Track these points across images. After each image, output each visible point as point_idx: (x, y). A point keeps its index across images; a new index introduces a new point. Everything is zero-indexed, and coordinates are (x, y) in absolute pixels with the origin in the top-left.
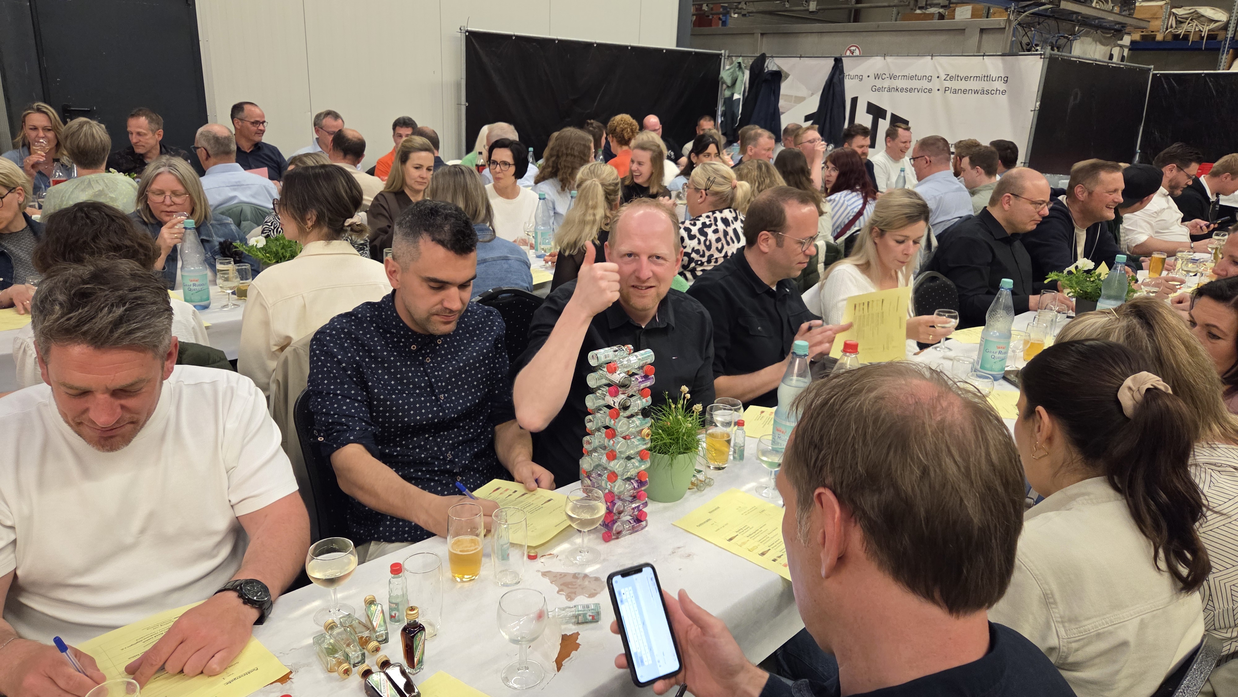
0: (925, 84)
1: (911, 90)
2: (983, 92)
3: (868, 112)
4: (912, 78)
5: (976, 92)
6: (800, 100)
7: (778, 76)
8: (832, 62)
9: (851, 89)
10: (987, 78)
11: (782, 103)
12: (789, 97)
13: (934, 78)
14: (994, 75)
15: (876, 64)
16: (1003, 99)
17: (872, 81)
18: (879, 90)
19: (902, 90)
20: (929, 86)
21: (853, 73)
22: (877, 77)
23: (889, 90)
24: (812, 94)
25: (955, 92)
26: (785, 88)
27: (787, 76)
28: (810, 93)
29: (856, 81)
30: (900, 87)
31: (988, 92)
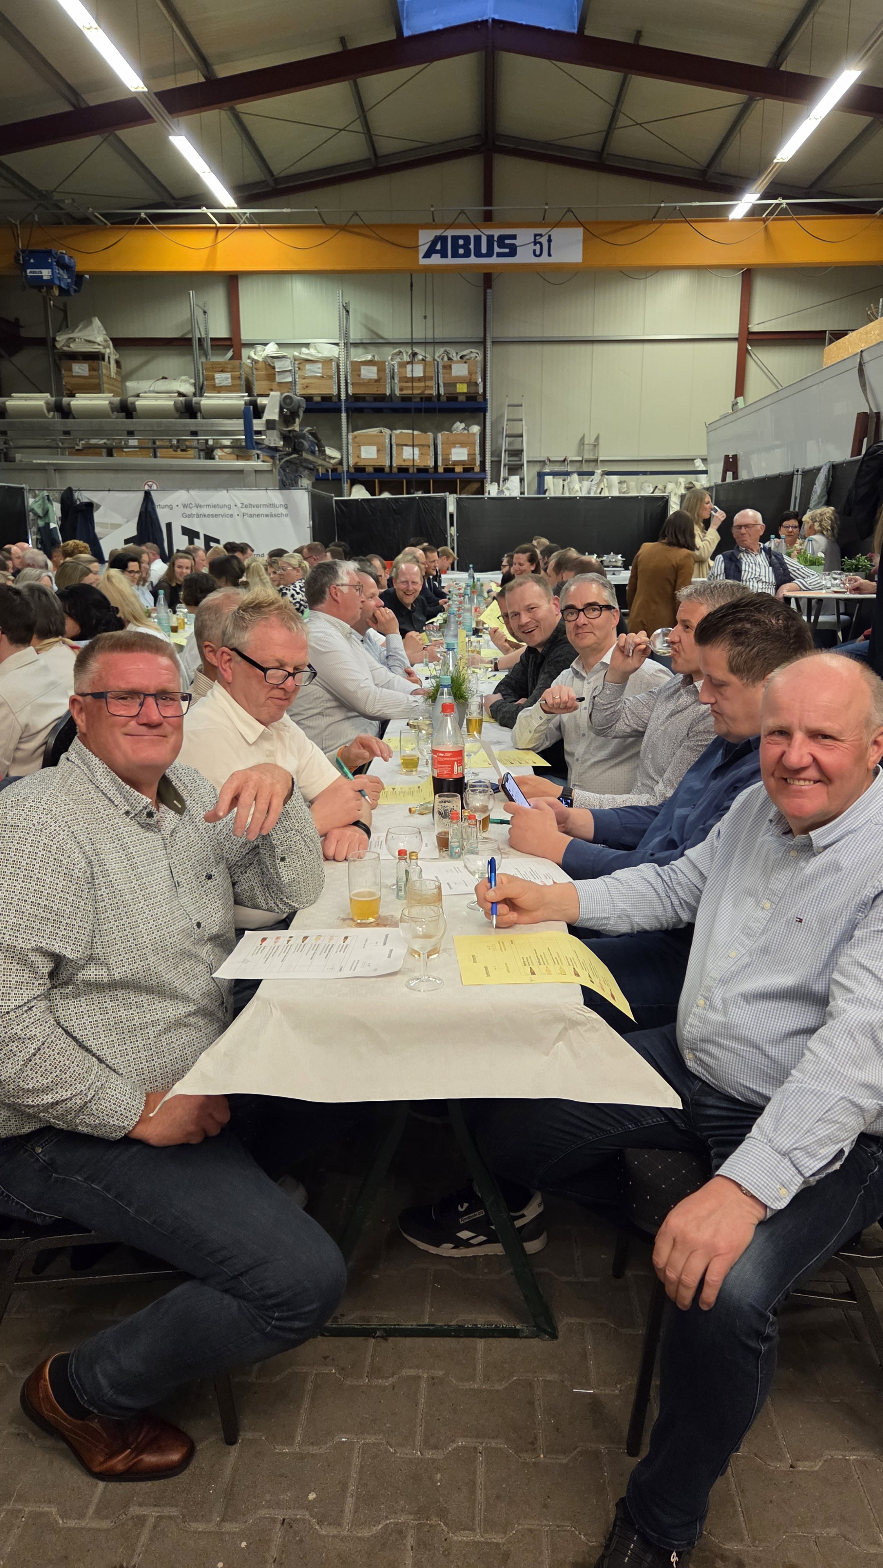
0: (226, 511)
1: (216, 516)
2: (272, 516)
3: (184, 533)
4: (215, 506)
5: (267, 516)
6: (117, 526)
7: (90, 507)
8: (142, 494)
9: (163, 517)
10: (273, 505)
11: (97, 530)
12: (104, 525)
13: (233, 506)
14: (277, 503)
15: (181, 496)
16: (287, 520)
18: (189, 516)
19: (209, 516)
20: (230, 512)
21: (163, 503)
22: (185, 506)
23: (198, 516)
24: (128, 522)
25: (251, 516)
26: (98, 516)
27: (98, 507)
28: (126, 520)
29: (167, 510)
30: (206, 513)
31: (275, 516)
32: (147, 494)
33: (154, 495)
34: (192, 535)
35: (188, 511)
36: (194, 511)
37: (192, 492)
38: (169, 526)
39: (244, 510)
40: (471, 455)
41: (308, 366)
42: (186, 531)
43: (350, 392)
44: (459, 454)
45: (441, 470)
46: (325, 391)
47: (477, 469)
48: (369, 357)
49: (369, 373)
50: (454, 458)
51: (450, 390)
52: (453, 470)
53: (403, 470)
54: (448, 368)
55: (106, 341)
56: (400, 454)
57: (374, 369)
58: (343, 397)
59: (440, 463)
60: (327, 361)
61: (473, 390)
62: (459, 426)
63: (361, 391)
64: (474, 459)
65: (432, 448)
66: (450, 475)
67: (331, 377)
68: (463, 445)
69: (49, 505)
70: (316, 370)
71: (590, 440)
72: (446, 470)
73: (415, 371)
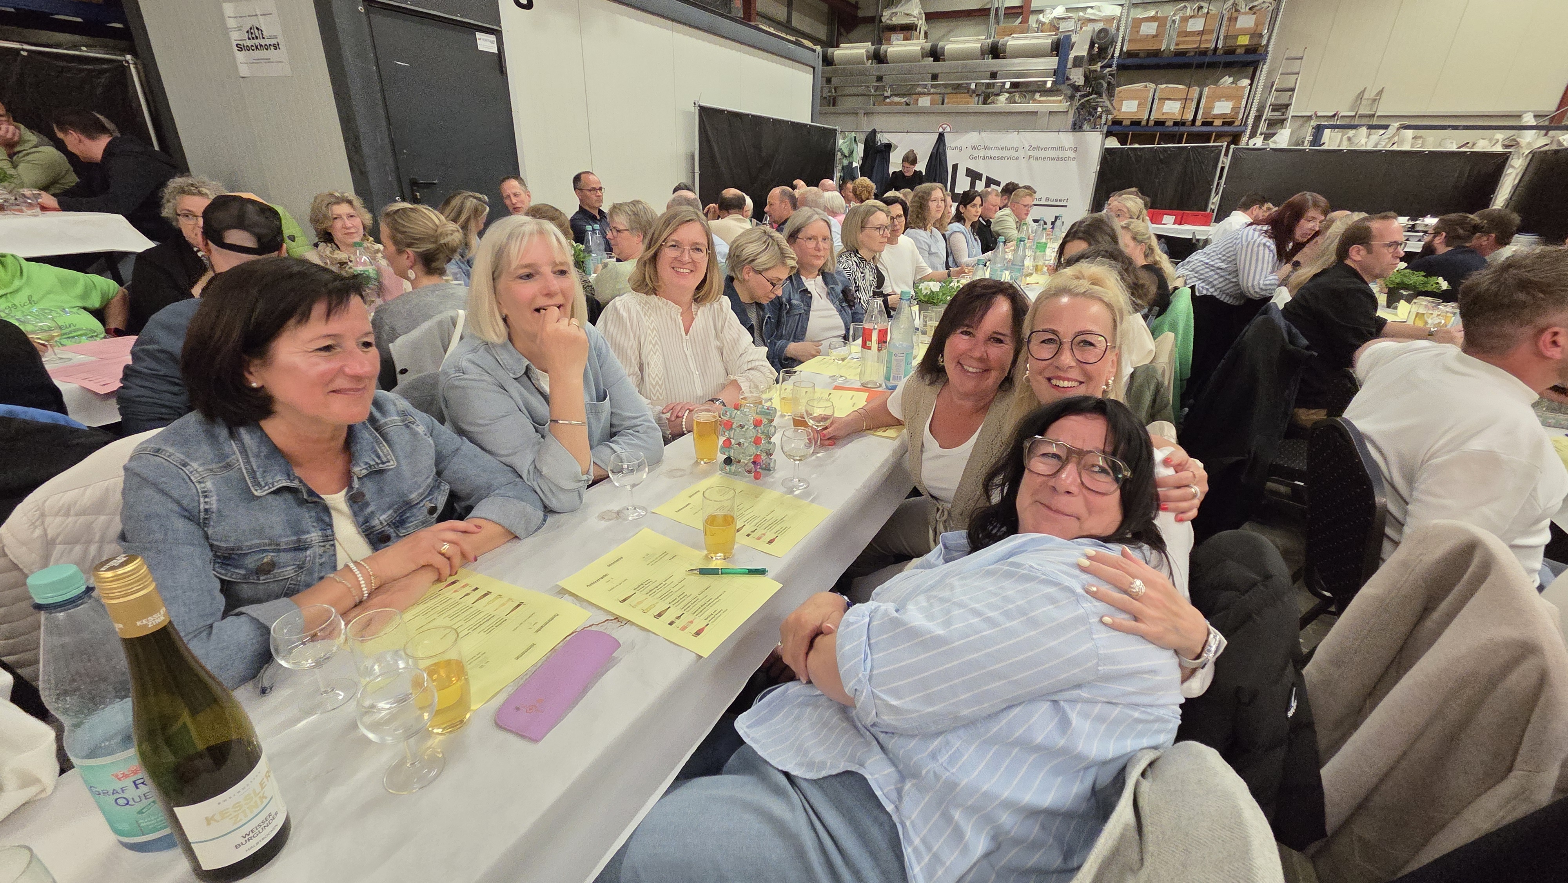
0: (1013, 153)
1: (1002, 158)
2: (1058, 159)
3: (967, 175)
4: (1002, 149)
5: (1053, 159)
7: (887, 147)
9: (952, 158)
10: (1062, 148)
13: (1020, 148)
14: (1067, 146)
15: (972, 138)
16: (1073, 165)
17: (969, 152)
18: (976, 158)
19: (994, 158)
20: (1016, 155)
21: (953, 145)
22: (974, 148)
23: (985, 158)
29: (957, 151)
30: (993, 156)
31: (1062, 159)
32: (941, 136)
33: (947, 137)
34: (974, 176)
35: (975, 153)
36: (982, 153)
37: (983, 134)
38: (955, 167)
39: (1031, 153)
40: (1236, 109)
42: (970, 173)
44: (1223, 108)
45: (1198, 123)
48: (1153, 13)
49: (1149, 29)
50: (1216, 111)
51: (1230, 43)
52: (1210, 124)
53: (1160, 123)
54: (1233, 19)
55: (920, 14)
56: (1160, 107)
57: (1154, 25)
58: (1117, 53)
59: (1199, 116)
60: (1109, 21)
61: (1255, 41)
62: (1227, 80)
63: (1135, 47)
64: (1238, 113)
65: (1194, 102)
66: (1206, 128)
68: (1228, 98)
69: (855, 146)
71: (1370, 94)
72: (1204, 124)
73: (1196, 25)
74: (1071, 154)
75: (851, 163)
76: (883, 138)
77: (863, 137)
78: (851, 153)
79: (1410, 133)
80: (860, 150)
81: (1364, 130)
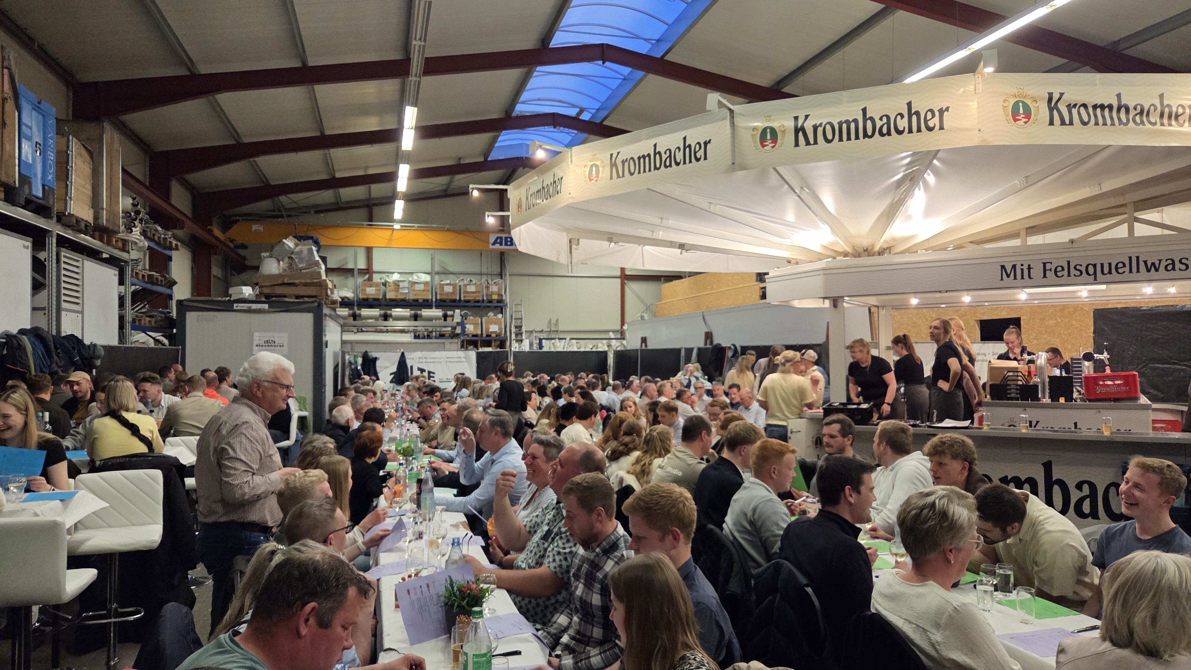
0: (437, 360)
1: (433, 363)
2: (459, 362)
4: (432, 358)
5: (456, 361)
6: (387, 367)
7: (376, 359)
8: (400, 354)
9: (409, 363)
10: (460, 358)
11: (378, 368)
12: (381, 367)
13: (440, 358)
14: (461, 356)
15: (418, 354)
16: (466, 364)
17: (418, 360)
18: (421, 363)
20: (440, 361)
21: (409, 357)
22: (419, 358)
23: (425, 363)
24: (393, 365)
25: (450, 362)
26: (378, 363)
27: (379, 359)
28: (391, 365)
30: (429, 362)
31: (461, 362)
32: (403, 354)
33: (406, 354)
34: (422, 370)
35: (421, 360)
36: (424, 360)
37: (423, 353)
38: (412, 367)
39: (447, 360)
40: (500, 329)
41: (416, 285)
42: (419, 369)
43: (438, 298)
44: (494, 328)
45: (484, 335)
46: (425, 297)
47: (503, 335)
48: (448, 282)
49: (448, 289)
50: (491, 330)
51: (489, 298)
52: (490, 336)
54: (487, 287)
57: (451, 287)
58: (434, 300)
59: (484, 332)
60: (426, 283)
61: (500, 298)
62: (491, 314)
63: (444, 297)
64: (501, 331)
65: (480, 325)
66: (489, 338)
67: (428, 291)
68: (495, 324)
69: (356, 359)
70: (421, 287)
71: (554, 321)
72: (487, 336)
73: (472, 288)
74: (464, 360)
75: (357, 367)
76: (374, 355)
77: (360, 354)
78: (356, 362)
79: (574, 341)
80: (360, 360)
81: (557, 340)
